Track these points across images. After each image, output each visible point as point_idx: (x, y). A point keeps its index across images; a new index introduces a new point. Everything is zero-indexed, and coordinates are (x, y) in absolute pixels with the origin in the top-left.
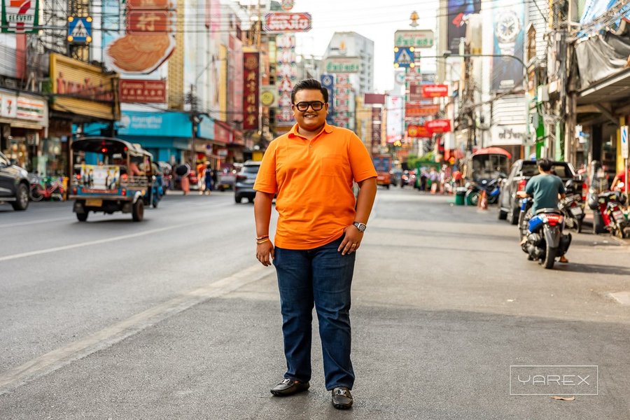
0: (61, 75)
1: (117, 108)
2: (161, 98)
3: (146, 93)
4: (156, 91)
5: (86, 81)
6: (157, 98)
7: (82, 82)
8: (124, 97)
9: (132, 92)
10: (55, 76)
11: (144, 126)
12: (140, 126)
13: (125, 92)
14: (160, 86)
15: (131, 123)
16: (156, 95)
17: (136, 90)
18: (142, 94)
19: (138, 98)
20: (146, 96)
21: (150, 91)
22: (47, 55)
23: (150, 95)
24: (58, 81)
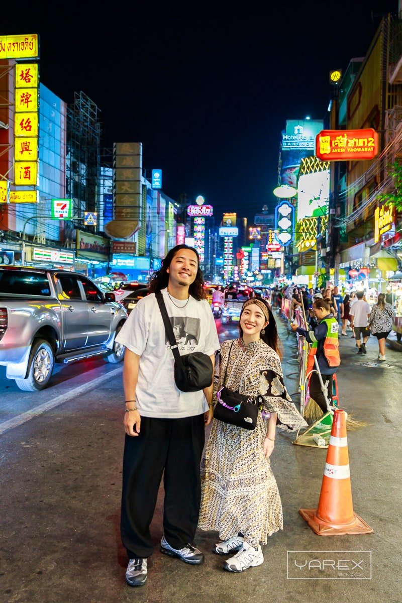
0: (82, 239)
1: (111, 256)
2: (133, 251)
3: (126, 248)
4: (131, 247)
5: (95, 242)
6: (131, 251)
7: (93, 243)
8: (114, 251)
9: (119, 248)
10: (79, 240)
11: (125, 264)
12: (122, 264)
13: (115, 248)
14: (133, 245)
15: (117, 263)
16: (131, 250)
17: (120, 247)
18: (124, 249)
19: (122, 251)
20: (125, 250)
21: (127, 247)
22: (75, 230)
23: (128, 250)
24: (80, 243)
